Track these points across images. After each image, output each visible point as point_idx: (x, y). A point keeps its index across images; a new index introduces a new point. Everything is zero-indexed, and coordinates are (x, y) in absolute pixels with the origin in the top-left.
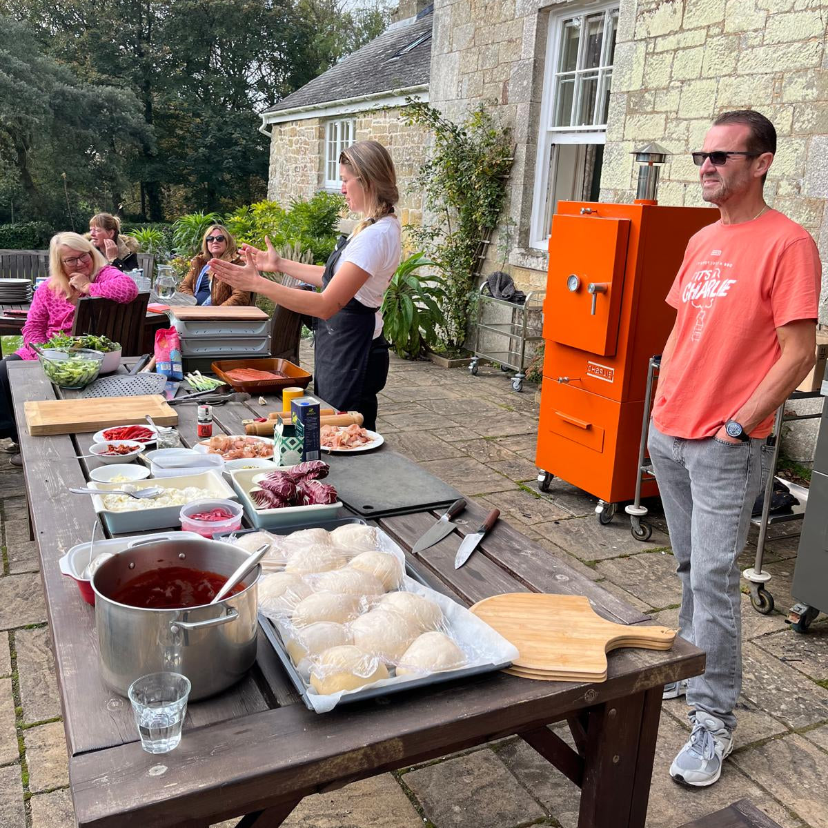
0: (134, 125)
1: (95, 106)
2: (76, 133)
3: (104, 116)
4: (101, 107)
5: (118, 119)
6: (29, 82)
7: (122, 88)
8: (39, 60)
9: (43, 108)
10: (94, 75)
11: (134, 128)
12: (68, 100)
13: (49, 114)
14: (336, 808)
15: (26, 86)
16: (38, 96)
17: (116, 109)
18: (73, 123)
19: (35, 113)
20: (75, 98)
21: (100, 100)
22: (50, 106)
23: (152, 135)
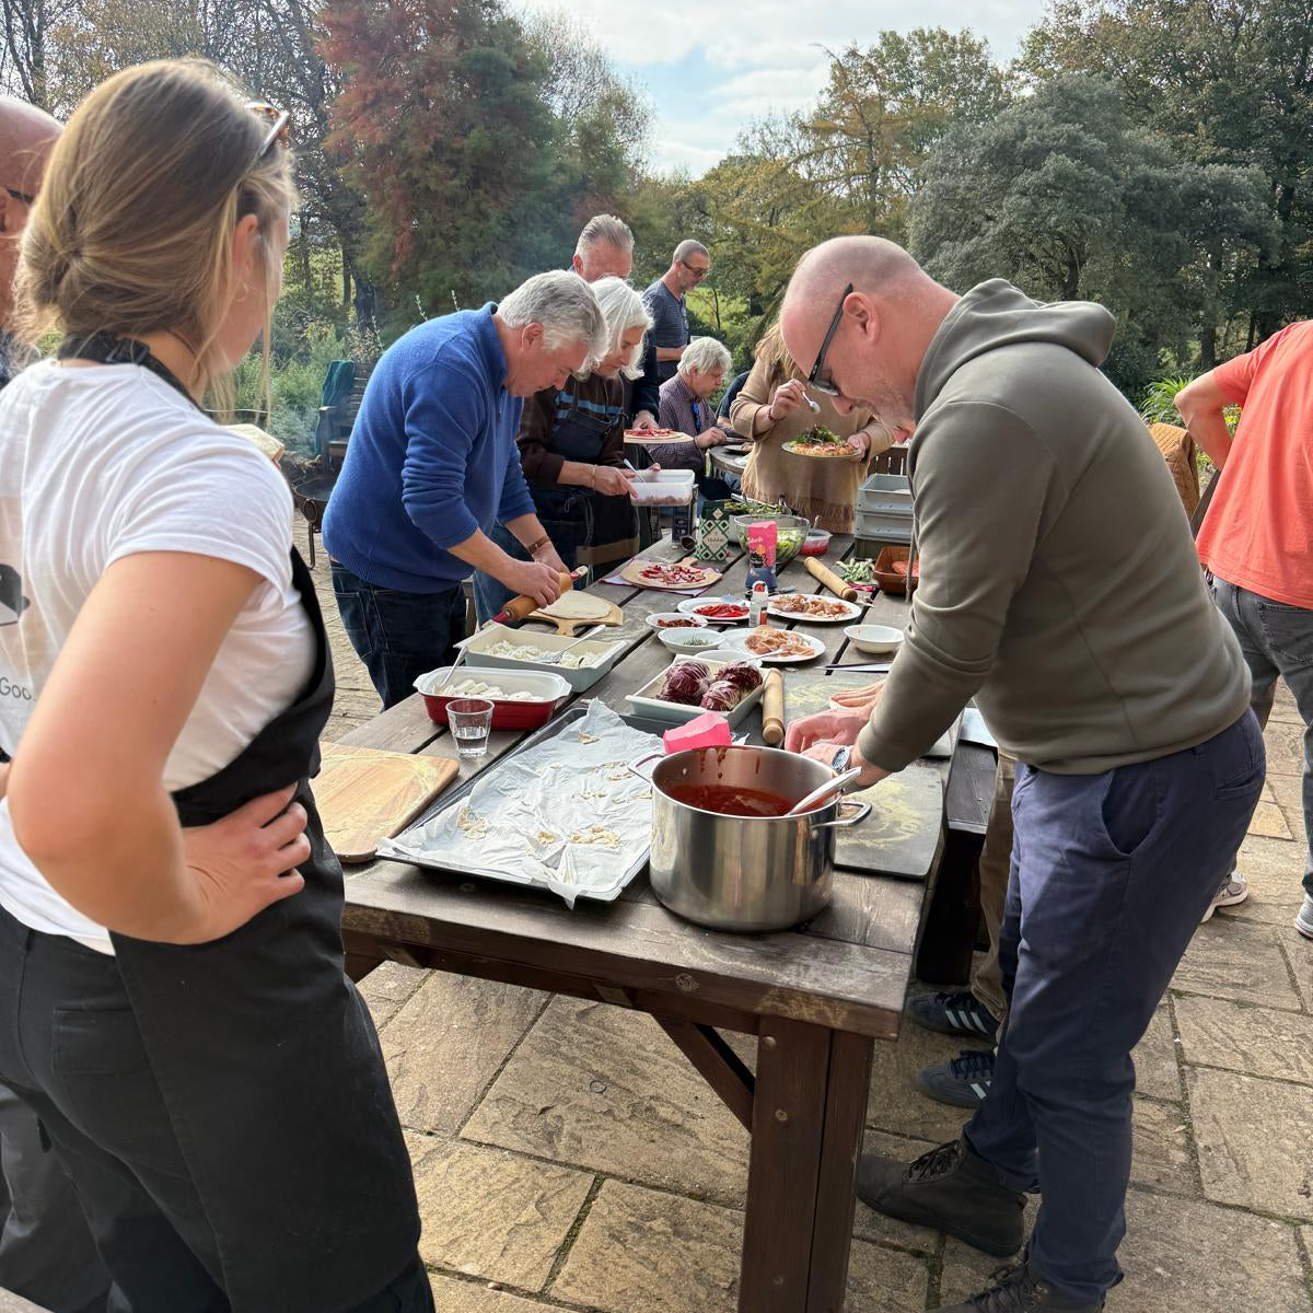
0: (1247, 222)
1: (1194, 195)
2: (1154, 238)
3: (1205, 209)
4: (1202, 196)
5: (1225, 214)
6: (1101, 168)
7: (1247, 165)
8: (1127, 134)
9: (1112, 203)
10: (1207, 150)
11: (1248, 226)
12: (1151, 189)
13: (1119, 211)
14: (693, 1106)
15: (1094, 173)
16: (1108, 188)
17: (1225, 198)
18: (1155, 224)
19: (1097, 211)
20: (1163, 186)
21: (1203, 187)
22: (1123, 201)
23: (1276, 236)
